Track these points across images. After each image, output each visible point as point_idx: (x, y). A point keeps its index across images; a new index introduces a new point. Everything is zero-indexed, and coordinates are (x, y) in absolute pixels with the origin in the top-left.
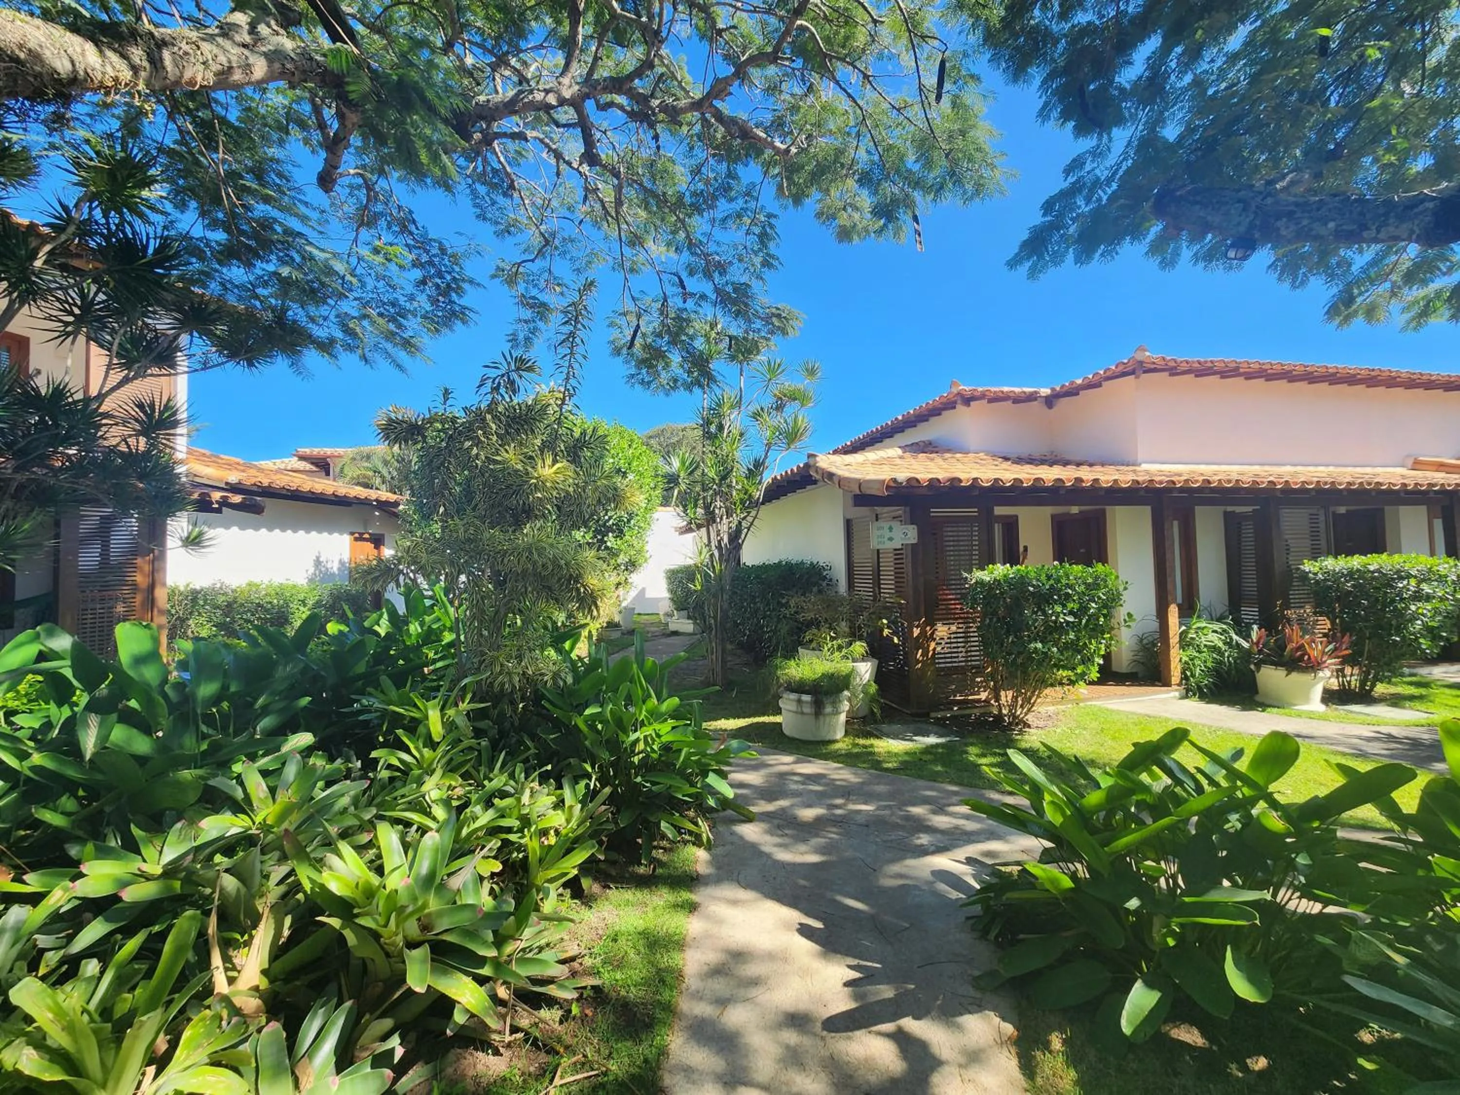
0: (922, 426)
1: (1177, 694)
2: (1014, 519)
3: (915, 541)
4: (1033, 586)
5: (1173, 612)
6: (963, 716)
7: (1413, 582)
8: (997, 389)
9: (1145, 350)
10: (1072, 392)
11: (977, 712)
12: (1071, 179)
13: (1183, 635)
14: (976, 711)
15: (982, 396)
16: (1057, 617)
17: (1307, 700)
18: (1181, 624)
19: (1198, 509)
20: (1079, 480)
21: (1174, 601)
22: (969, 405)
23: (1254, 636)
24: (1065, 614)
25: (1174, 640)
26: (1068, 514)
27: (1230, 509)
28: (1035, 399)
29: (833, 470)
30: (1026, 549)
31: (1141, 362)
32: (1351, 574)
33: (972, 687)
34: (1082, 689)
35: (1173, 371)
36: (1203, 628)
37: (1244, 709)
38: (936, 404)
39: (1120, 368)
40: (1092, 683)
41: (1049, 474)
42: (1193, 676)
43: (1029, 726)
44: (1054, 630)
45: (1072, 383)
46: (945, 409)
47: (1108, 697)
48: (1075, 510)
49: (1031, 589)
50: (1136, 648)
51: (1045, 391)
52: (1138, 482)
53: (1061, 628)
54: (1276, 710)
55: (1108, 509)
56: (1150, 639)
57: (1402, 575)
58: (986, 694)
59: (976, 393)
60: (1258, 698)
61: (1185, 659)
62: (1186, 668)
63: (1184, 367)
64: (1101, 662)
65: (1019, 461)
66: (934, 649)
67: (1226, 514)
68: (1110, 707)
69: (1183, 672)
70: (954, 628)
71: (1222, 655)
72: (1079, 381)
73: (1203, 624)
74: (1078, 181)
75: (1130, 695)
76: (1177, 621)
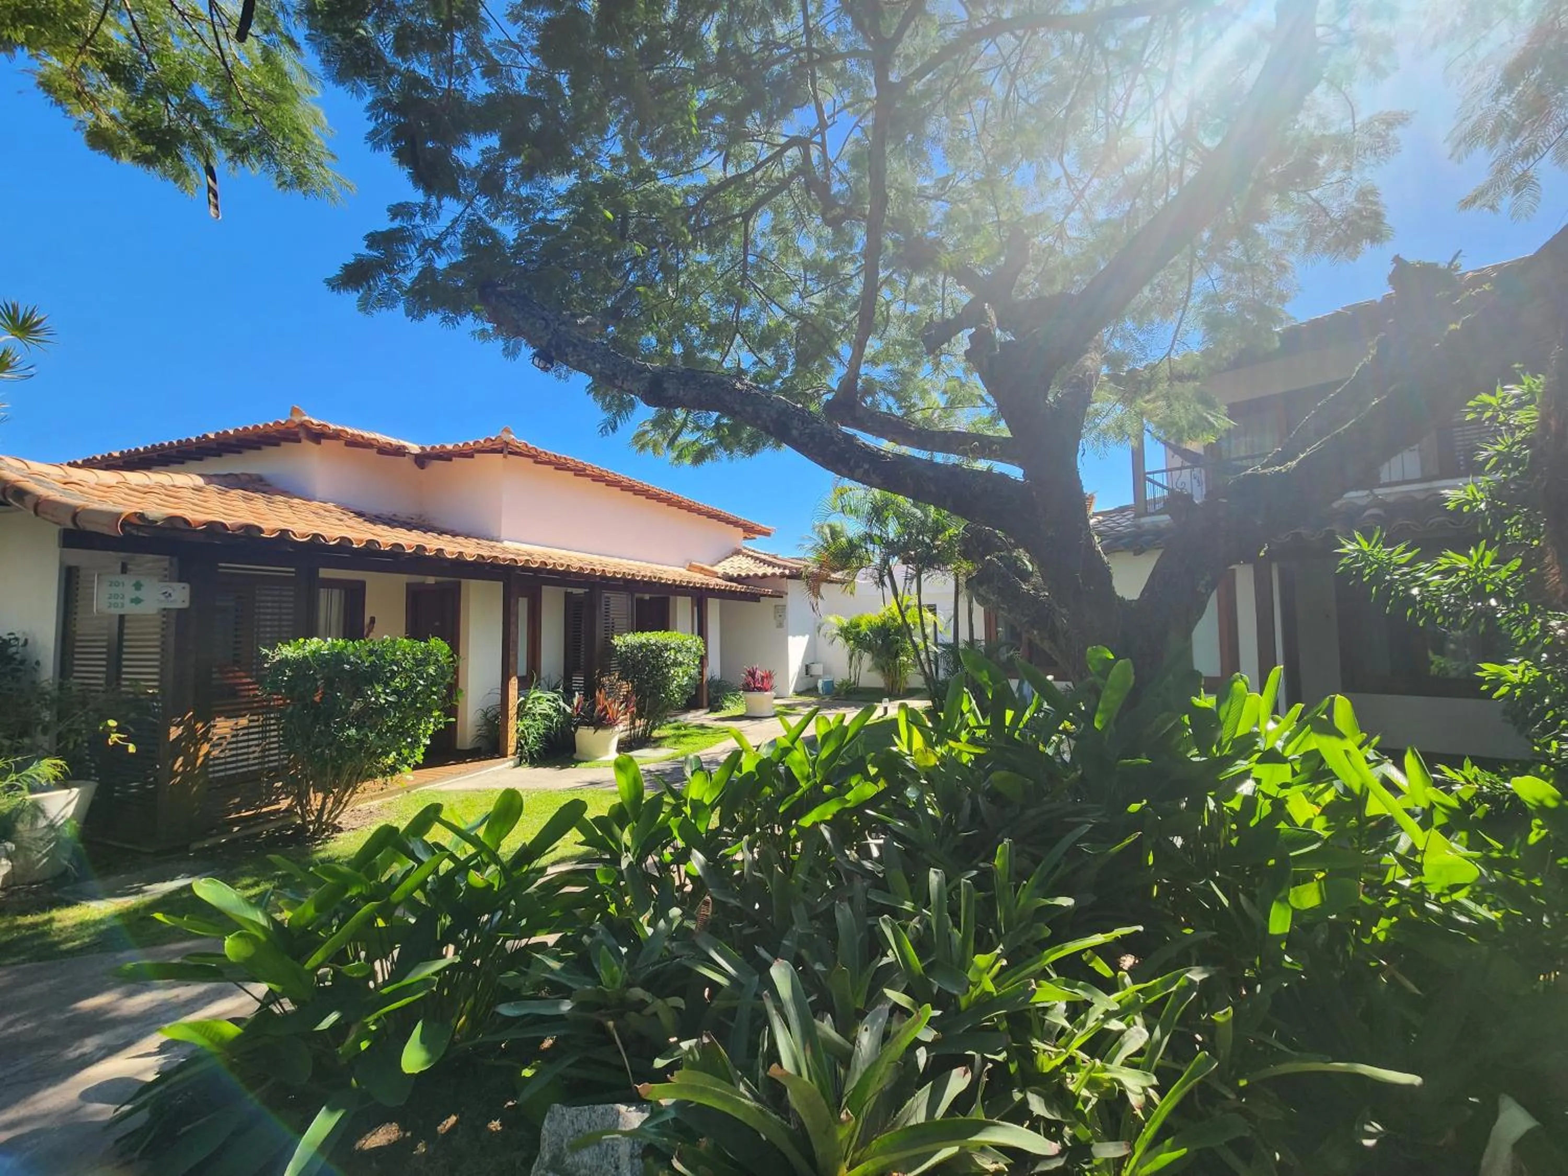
0: (250, 454)
1: (512, 763)
2: (362, 585)
3: (186, 605)
4: (349, 663)
5: (514, 683)
6: (248, 837)
7: (672, 652)
8: (356, 432)
9: (510, 432)
10: (445, 456)
11: (271, 827)
12: (397, 224)
13: (521, 706)
14: (268, 826)
15: (337, 436)
16: (377, 698)
17: (606, 751)
18: (520, 695)
19: (544, 587)
20: (421, 548)
21: (515, 674)
22: (319, 443)
23: (575, 701)
24: (387, 694)
25: (512, 711)
26: (423, 584)
27: (570, 590)
28: (404, 455)
29: (30, 485)
30: (373, 620)
31: (507, 444)
32: (642, 646)
33: (271, 796)
34: (408, 775)
35: (536, 458)
36: (539, 698)
37: (562, 768)
38: (268, 429)
39: (489, 444)
40: (417, 767)
41: (408, 539)
42: (526, 743)
43: (340, 830)
44: (374, 713)
45: (443, 447)
46: (287, 440)
47: (444, 778)
48: (431, 580)
49: (347, 667)
50: (481, 722)
51: (414, 448)
52: (483, 557)
53: (382, 711)
54: (583, 765)
55: (464, 581)
56: (494, 712)
57: (666, 647)
58: (289, 801)
59: (326, 430)
60: (575, 756)
61: (522, 728)
62: (522, 737)
63: (546, 458)
64: (428, 742)
65: (375, 519)
66: (208, 753)
67: (566, 593)
68: (443, 788)
69: (518, 742)
70: (243, 722)
71: (552, 721)
72: (450, 447)
73: (538, 694)
74: (402, 229)
75: (468, 772)
76: (516, 693)
